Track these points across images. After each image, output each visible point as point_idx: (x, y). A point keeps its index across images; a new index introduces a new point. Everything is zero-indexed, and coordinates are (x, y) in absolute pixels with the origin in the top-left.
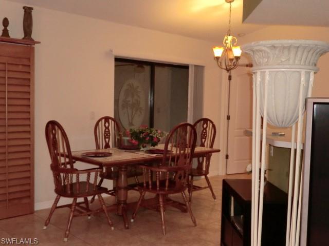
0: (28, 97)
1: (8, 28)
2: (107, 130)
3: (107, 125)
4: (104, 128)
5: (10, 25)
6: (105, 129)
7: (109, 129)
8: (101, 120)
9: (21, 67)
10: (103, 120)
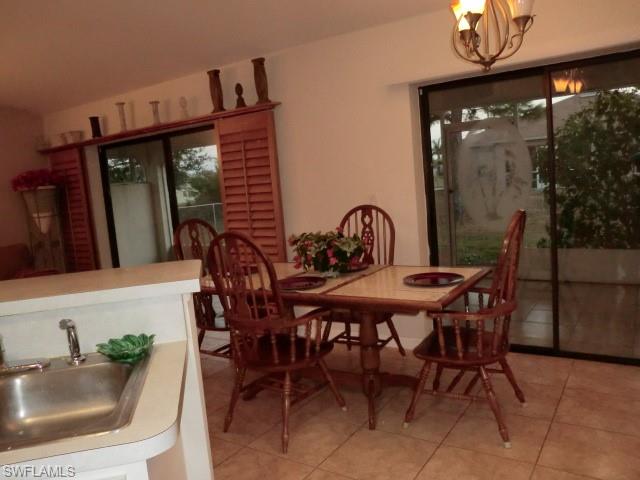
0: (268, 181)
1: (243, 96)
2: (367, 230)
3: (367, 220)
4: (361, 227)
5: (244, 91)
6: (364, 229)
7: (371, 228)
8: (354, 211)
9: (259, 141)
10: (359, 213)
